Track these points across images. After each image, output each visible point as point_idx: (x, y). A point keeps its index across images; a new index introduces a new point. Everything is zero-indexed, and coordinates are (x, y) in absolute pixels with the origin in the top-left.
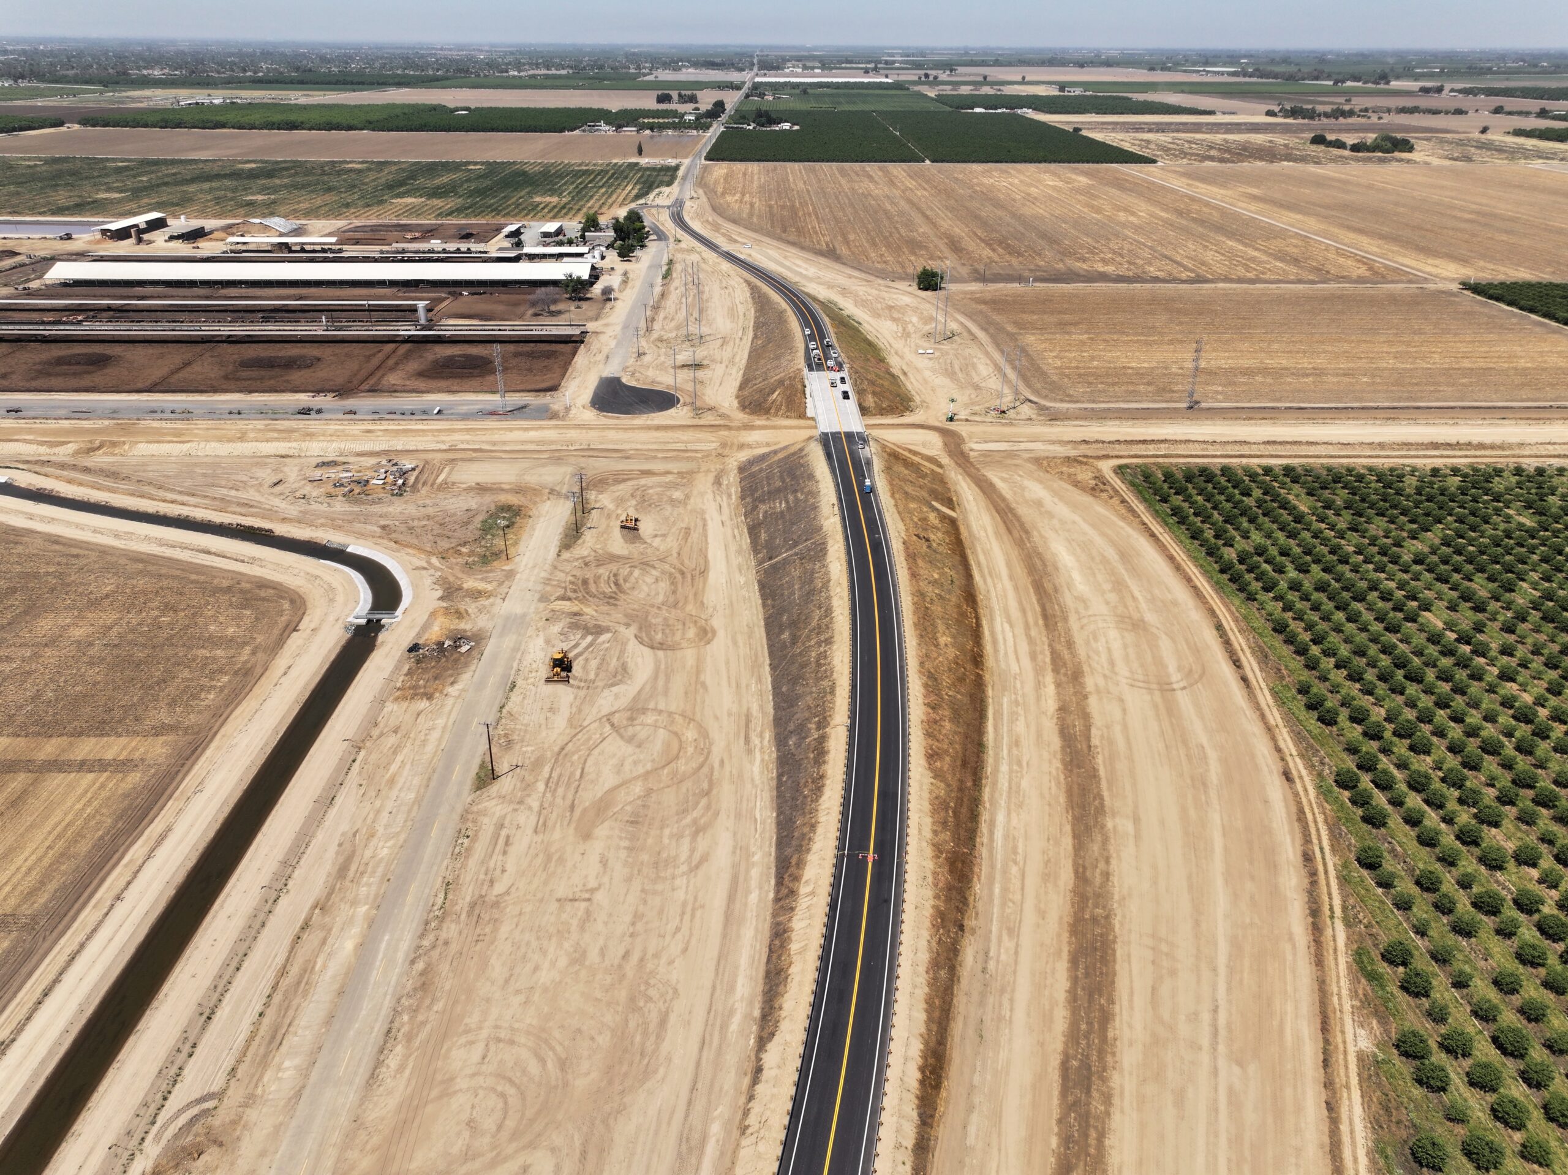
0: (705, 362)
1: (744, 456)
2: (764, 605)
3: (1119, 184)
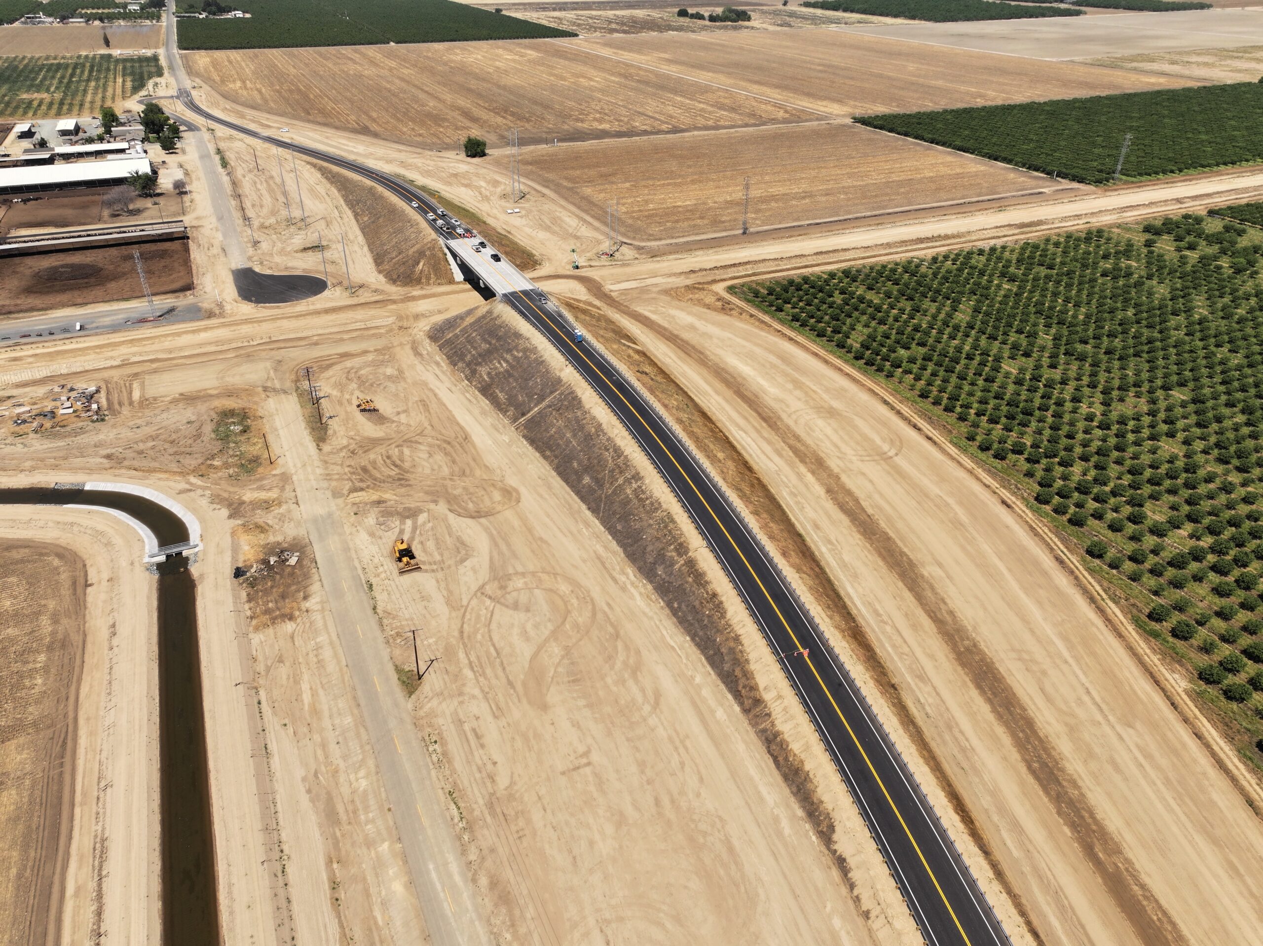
0: (324, 243)
1: (424, 326)
2: (545, 458)
3: (560, 54)
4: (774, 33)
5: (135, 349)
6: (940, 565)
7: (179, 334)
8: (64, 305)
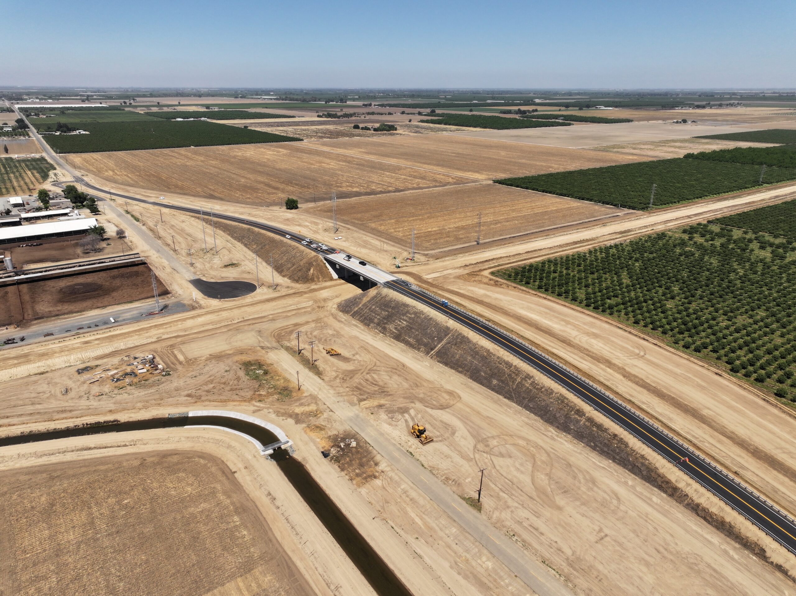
0: (235, 262)
1: (332, 306)
3: (299, 150)
4: (414, 137)
5: (161, 331)
6: (709, 409)
7: (185, 320)
8: (91, 308)
